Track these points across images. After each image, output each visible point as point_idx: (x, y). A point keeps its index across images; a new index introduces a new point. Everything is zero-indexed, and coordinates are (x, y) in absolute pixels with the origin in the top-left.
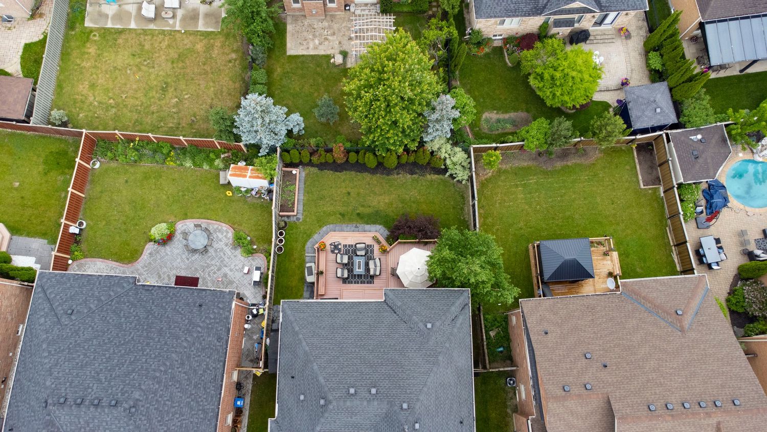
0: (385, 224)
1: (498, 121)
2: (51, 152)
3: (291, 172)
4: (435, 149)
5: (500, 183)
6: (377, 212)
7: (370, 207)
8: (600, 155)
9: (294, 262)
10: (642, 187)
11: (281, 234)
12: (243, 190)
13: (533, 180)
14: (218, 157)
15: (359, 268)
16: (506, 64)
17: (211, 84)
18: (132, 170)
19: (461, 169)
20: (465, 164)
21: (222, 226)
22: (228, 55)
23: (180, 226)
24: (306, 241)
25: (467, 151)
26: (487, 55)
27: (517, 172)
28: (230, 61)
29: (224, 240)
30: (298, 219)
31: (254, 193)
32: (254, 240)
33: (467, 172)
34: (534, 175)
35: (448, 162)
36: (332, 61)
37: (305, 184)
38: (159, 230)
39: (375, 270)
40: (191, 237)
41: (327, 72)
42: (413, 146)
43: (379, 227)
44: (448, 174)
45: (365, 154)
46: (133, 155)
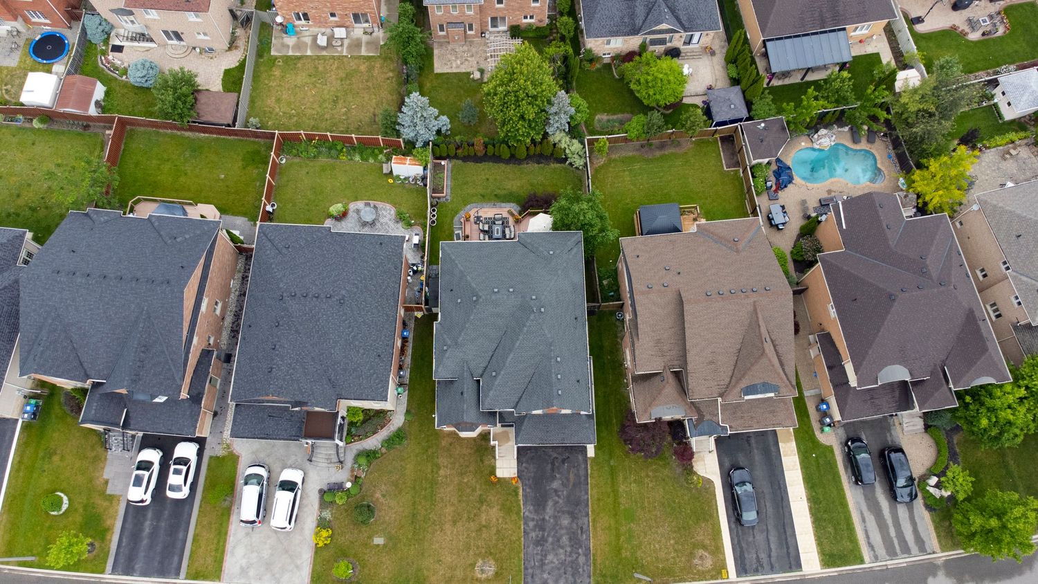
0: (518, 202)
1: (608, 121)
2: (248, 152)
3: (441, 163)
4: (557, 141)
5: (610, 169)
6: (511, 193)
7: (505, 189)
8: (691, 146)
9: (445, 232)
10: (725, 169)
11: (434, 210)
12: (402, 177)
13: (637, 166)
14: (381, 152)
15: (498, 233)
16: (614, 76)
17: (374, 97)
18: (311, 164)
19: (579, 158)
20: (581, 153)
21: (386, 206)
22: (386, 73)
23: (352, 206)
24: (453, 216)
25: (582, 143)
26: (598, 70)
27: (624, 161)
28: (388, 79)
29: (388, 216)
30: (447, 200)
31: (411, 179)
32: (412, 216)
33: (583, 159)
34: (638, 162)
35: (567, 151)
36: (472, 76)
37: (451, 173)
38: (336, 208)
39: (510, 235)
40: (362, 213)
41: (468, 85)
42: (538, 138)
43: (512, 205)
44: (568, 162)
45: (500, 146)
46: (313, 151)
